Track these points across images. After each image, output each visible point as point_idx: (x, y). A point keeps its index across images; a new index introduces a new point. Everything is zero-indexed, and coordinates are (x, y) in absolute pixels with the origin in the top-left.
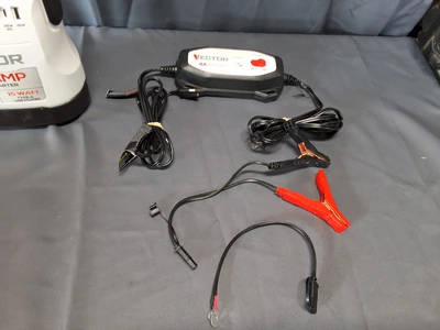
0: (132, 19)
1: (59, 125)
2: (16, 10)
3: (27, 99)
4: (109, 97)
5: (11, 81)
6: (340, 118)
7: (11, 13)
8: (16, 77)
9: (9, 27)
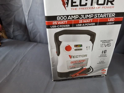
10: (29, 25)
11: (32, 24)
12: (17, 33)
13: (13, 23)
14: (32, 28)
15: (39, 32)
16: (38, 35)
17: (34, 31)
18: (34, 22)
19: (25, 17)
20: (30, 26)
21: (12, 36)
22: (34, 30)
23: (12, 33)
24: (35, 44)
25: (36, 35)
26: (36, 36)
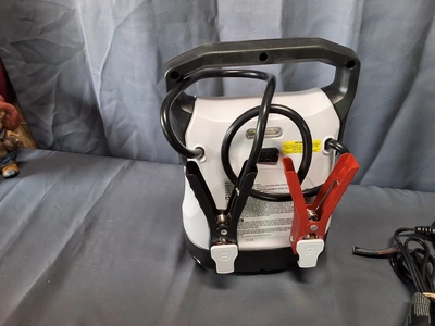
4: (356, 253)
10: (106, 107)
11: (114, 103)
12: (66, 129)
13: (54, 99)
14: (116, 113)
15: (136, 127)
16: (134, 136)
17: (120, 125)
18: (120, 98)
19: (94, 80)
20: (107, 110)
21: (51, 139)
22: (122, 119)
23: (50, 129)
24: (126, 163)
25: (128, 136)
26: (125, 140)
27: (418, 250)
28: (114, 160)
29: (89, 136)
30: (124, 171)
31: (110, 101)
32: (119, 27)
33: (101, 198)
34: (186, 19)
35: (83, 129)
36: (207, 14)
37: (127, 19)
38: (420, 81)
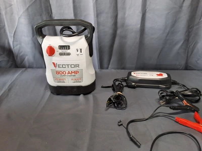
0: (110, 66)
1: (84, 94)
2: (81, 50)
3: (77, 82)
4: (102, 87)
5: (73, 74)
6: (200, 92)
7: (79, 51)
8: (76, 72)
9: (78, 55)
27: (119, 84)
28: (19, 69)
29: (8, 61)
30: (22, 72)
31: (17, 45)
32: (19, 18)
33: (14, 81)
34: (41, 15)
35: (6, 59)
36: (48, 13)
37: (21, 15)
38: (118, 32)
